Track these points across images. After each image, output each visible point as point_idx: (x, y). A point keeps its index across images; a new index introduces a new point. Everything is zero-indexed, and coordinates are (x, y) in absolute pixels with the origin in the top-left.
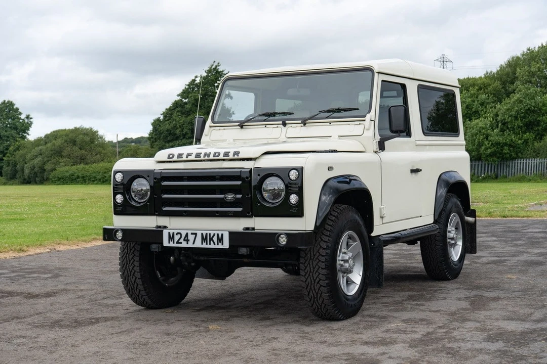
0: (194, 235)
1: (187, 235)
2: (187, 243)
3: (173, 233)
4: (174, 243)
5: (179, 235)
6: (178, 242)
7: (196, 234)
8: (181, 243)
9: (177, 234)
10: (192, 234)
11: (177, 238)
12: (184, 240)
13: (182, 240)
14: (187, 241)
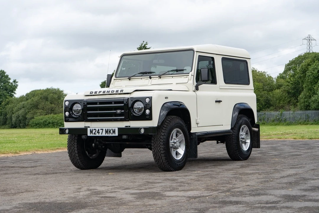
0: (102, 130)
1: (99, 130)
2: (99, 134)
3: (92, 129)
4: (92, 134)
5: (95, 130)
6: (94, 134)
7: (103, 129)
8: (96, 134)
9: (94, 130)
10: (101, 129)
11: (94, 131)
12: (97, 133)
13: (96, 133)
14: (99, 133)
